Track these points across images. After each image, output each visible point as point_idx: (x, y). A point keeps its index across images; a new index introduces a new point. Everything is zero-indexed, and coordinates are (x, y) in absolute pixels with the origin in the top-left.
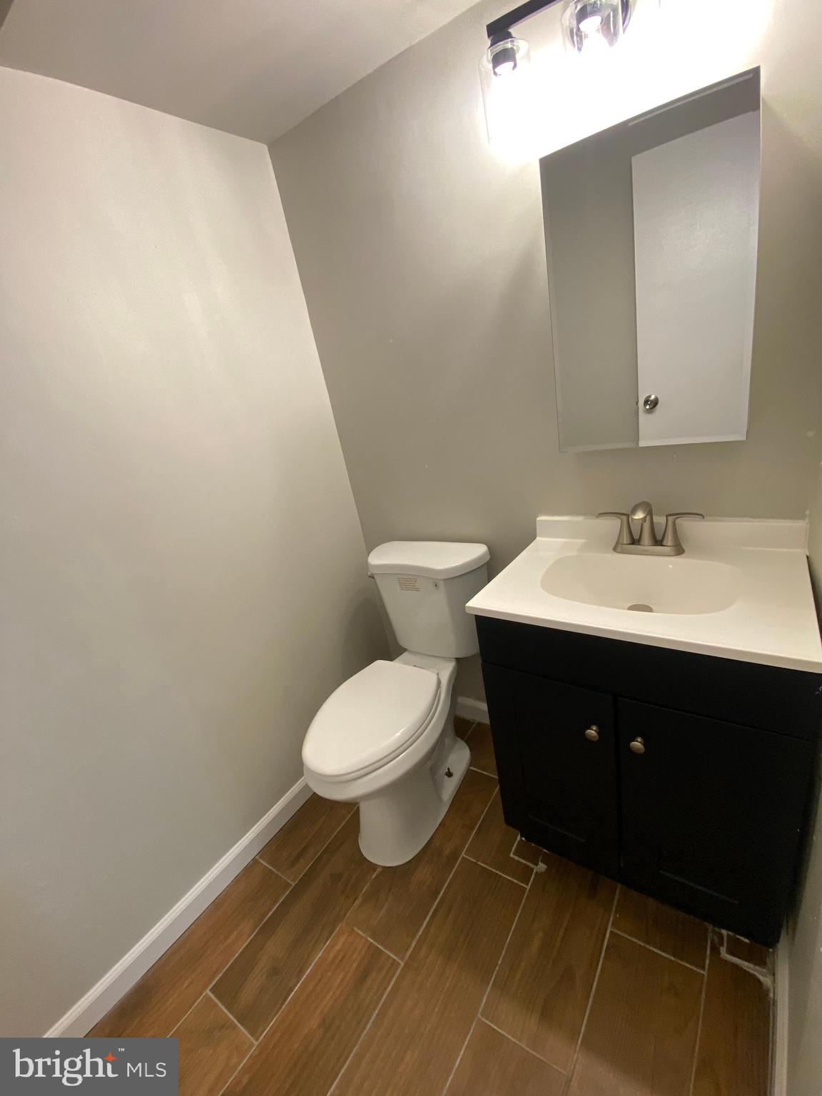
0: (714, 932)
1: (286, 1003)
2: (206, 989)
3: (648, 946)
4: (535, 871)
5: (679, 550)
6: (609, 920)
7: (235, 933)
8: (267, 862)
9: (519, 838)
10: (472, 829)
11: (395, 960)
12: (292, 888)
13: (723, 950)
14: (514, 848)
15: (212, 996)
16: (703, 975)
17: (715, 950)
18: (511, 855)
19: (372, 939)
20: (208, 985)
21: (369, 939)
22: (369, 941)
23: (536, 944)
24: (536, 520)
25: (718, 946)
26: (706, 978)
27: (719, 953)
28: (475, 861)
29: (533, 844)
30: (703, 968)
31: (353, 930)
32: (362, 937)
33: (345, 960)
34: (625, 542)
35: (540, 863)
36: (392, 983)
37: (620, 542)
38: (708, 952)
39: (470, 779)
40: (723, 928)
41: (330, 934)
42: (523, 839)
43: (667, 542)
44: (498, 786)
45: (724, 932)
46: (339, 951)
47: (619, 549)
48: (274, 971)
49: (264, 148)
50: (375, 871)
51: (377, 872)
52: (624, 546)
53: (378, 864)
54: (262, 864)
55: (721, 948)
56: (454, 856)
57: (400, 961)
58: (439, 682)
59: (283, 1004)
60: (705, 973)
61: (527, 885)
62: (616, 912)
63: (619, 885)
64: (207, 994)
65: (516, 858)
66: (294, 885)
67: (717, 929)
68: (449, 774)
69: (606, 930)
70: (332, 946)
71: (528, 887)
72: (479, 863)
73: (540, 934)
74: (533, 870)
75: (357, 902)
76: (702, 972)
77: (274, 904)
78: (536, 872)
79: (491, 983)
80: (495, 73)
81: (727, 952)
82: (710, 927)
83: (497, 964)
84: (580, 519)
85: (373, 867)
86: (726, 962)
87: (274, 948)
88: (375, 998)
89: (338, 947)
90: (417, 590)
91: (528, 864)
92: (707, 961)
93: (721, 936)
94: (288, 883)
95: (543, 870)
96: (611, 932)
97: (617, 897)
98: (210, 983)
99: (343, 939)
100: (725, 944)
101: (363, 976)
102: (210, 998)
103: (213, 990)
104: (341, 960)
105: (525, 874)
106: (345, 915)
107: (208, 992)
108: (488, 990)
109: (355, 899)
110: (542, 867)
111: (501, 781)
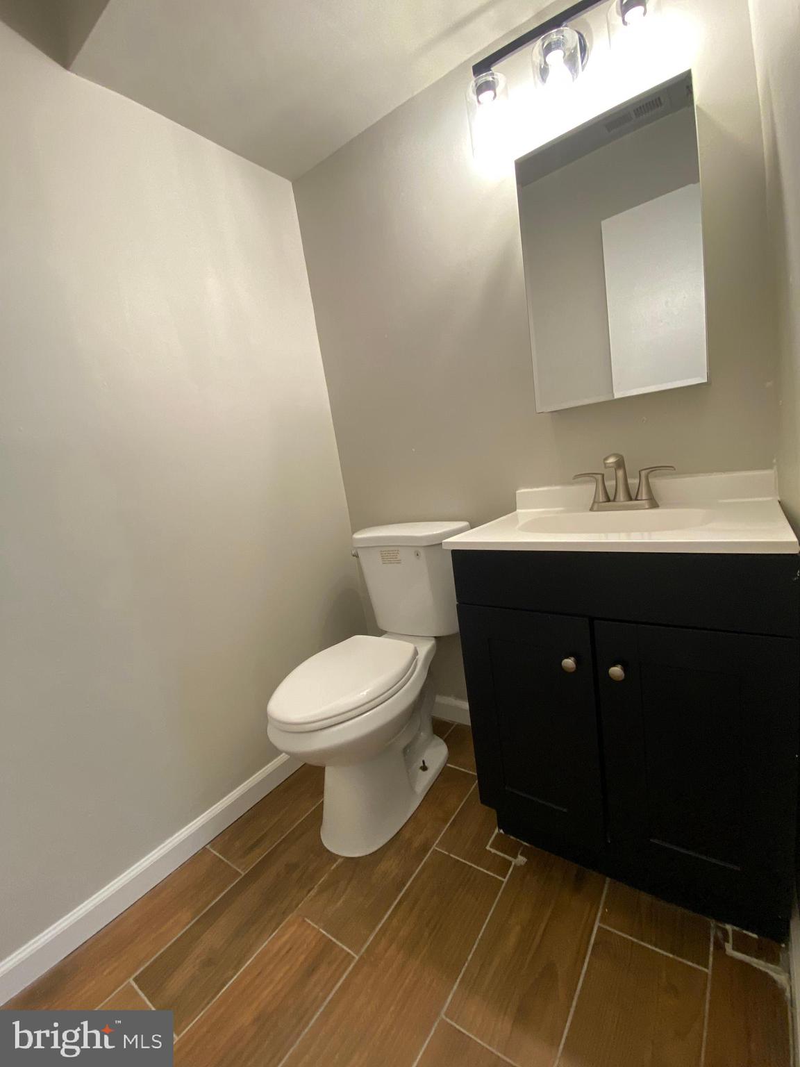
0: (718, 927)
1: (218, 997)
2: (130, 977)
3: (642, 943)
4: (513, 864)
5: (654, 504)
6: (596, 914)
7: (172, 921)
8: (218, 852)
9: (496, 831)
10: (446, 821)
11: (349, 954)
12: (241, 877)
13: (729, 947)
14: (490, 842)
15: (136, 987)
16: (707, 974)
17: (719, 947)
18: (488, 848)
19: (325, 930)
20: (133, 973)
21: (321, 930)
22: (321, 933)
23: (512, 939)
24: (515, 494)
25: (722, 941)
26: (710, 977)
27: (723, 949)
28: (447, 853)
29: (512, 837)
30: (706, 966)
31: (305, 921)
32: (314, 928)
33: (291, 951)
34: (601, 500)
35: (519, 856)
36: (344, 977)
37: (596, 500)
38: (712, 949)
39: (445, 775)
40: (728, 923)
41: (278, 924)
42: (501, 831)
43: (642, 496)
44: (477, 781)
45: (729, 927)
46: (286, 943)
47: (596, 507)
48: (209, 962)
49: (289, 184)
50: (336, 861)
51: (337, 863)
52: (600, 504)
53: (340, 854)
54: (212, 853)
55: (726, 944)
56: (425, 848)
57: (355, 955)
58: (416, 653)
59: (213, 998)
60: (708, 971)
61: (505, 878)
62: (604, 909)
63: (608, 879)
64: (129, 983)
65: (493, 851)
66: (243, 874)
67: (720, 925)
68: (424, 768)
69: (594, 923)
70: (278, 937)
71: (505, 880)
72: (452, 855)
73: (518, 928)
74: (511, 862)
75: (312, 893)
76: (706, 970)
77: (220, 892)
78: (515, 865)
79: (458, 980)
80: (478, 101)
81: (733, 949)
82: (713, 923)
83: (467, 959)
84: (558, 488)
85: (333, 857)
86: (732, 958)
87: (213, 939)
88: (321, 994)
89: (284, 939)
90: (399, 562)
91: (506, 856)
92: (711, 959)
93: (725, 932)
94: (237, 872)
95: (523, 864)
96: (599, 928)
97: (605, 892)
98: (136, 970)
99: (293, 929)
100: (731, 940)
101: (311, 970)
102: (132, 987)
103: (136, 980)
104: (287, 952)
105: (503, 867)
106: (298, 904)
107: (131, 981)
108: (455, 987)
109: (309, 891)
110: (521, 860)
111: (479, 777)
